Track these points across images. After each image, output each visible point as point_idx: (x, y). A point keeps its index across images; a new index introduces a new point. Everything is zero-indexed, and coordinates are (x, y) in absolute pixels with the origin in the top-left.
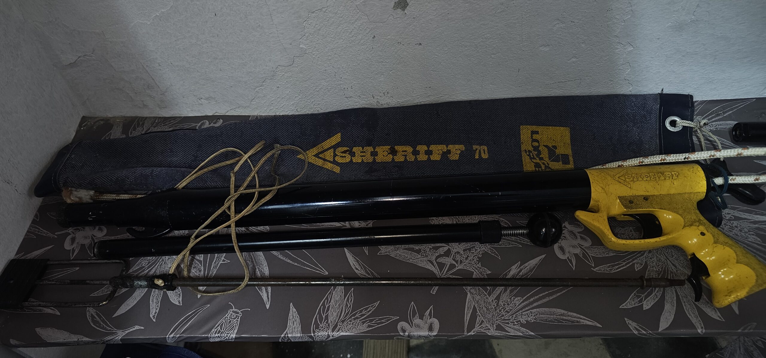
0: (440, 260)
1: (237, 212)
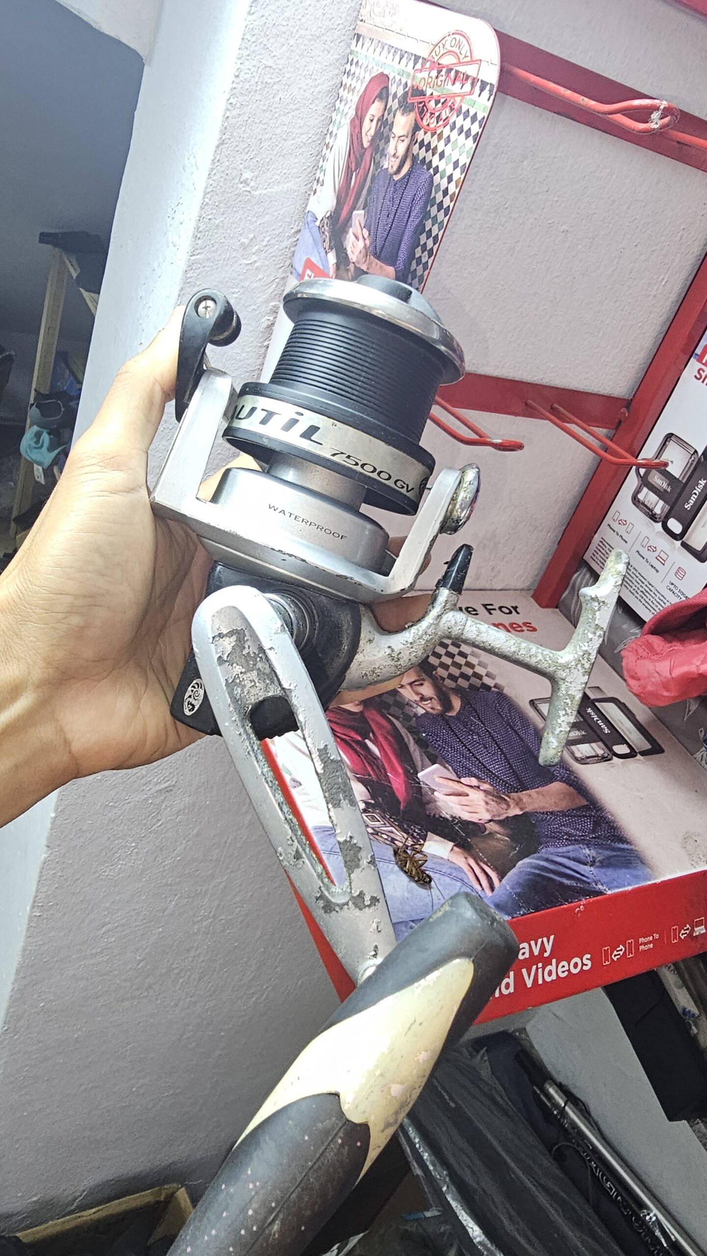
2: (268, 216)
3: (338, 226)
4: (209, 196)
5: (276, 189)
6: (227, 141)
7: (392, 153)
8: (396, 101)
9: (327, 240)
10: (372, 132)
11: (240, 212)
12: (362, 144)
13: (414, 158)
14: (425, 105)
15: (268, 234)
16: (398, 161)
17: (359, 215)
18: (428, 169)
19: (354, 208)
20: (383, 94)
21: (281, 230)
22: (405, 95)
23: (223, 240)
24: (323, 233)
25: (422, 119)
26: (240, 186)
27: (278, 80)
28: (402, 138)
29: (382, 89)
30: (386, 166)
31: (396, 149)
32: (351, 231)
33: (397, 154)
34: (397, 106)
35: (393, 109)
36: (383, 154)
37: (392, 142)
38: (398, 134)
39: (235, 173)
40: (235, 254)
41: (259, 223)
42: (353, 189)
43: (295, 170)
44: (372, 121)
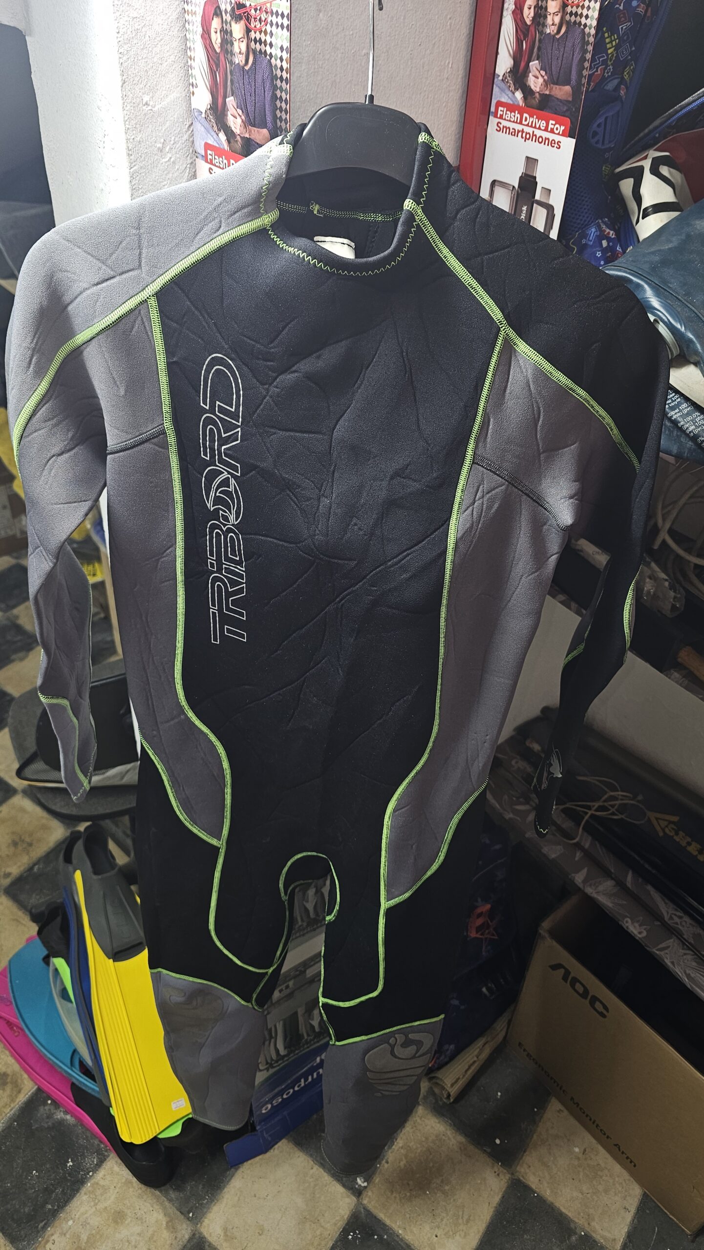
0: (673, 916)
1: (596, 810)
2: (168, 122)
3: (219, 112)
4: (127, 123)
5: (168, 100)
6: (126, 80)
7: (238, 51)
8: (228, 15)
9: (215, 125)
10: (219, 40)
11: (150, 126)
12: (215, 51)
13: (254, 51)
14: (248, 13)
15: (172, 134)
16: (244, 56)
17: (231, 101)
18: (266, 56)
19: (225, 97)
20: (218, 12)
21: (179, 129)
22: (233, 9)
23: (146, 150)
24: (210, 121)
25: (250, 24)
26: (144, 108)
27: (143, 24)
28: (241, 40)
29: (215, 9)
30: (237, 62)
31: (240, 48)
32: (229, 113)
33: (242, 52)
34: (230, 18)
35: (228, 21)
36: (232, 54)
37: (236, 44)
38: (237, 38)
39: (138, 100)
40: (156, 157)
41: (164, 129)
42: (220, 83)
43: (174, 83)
44: (216, 32)
